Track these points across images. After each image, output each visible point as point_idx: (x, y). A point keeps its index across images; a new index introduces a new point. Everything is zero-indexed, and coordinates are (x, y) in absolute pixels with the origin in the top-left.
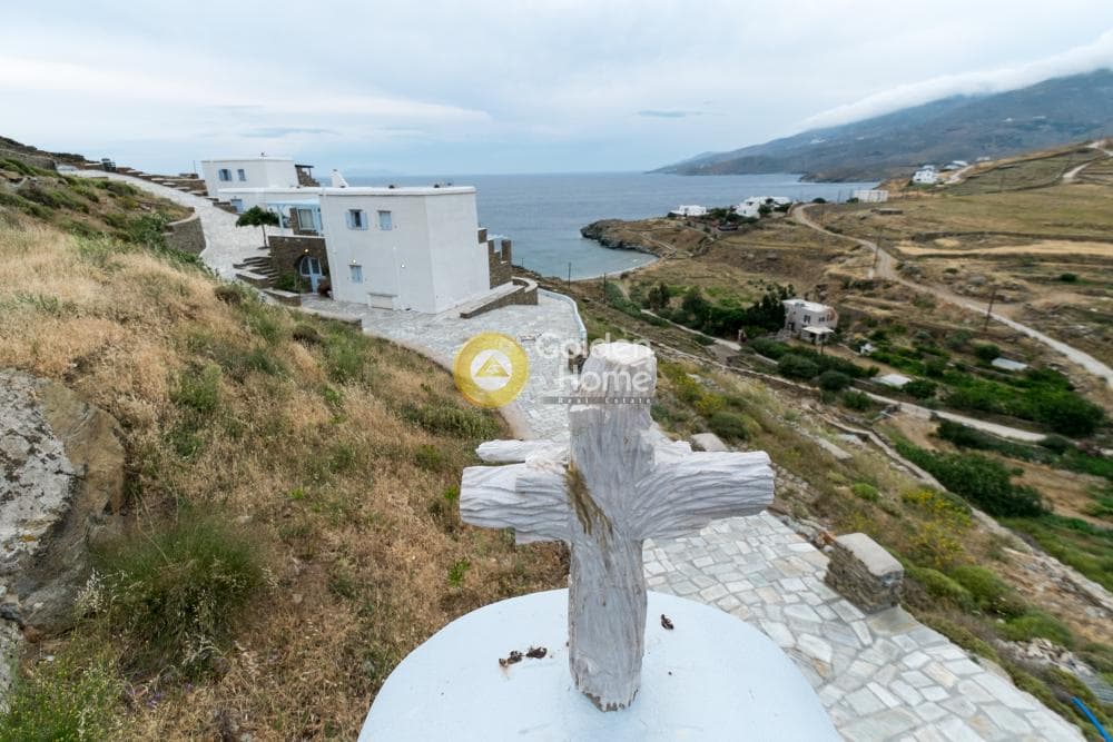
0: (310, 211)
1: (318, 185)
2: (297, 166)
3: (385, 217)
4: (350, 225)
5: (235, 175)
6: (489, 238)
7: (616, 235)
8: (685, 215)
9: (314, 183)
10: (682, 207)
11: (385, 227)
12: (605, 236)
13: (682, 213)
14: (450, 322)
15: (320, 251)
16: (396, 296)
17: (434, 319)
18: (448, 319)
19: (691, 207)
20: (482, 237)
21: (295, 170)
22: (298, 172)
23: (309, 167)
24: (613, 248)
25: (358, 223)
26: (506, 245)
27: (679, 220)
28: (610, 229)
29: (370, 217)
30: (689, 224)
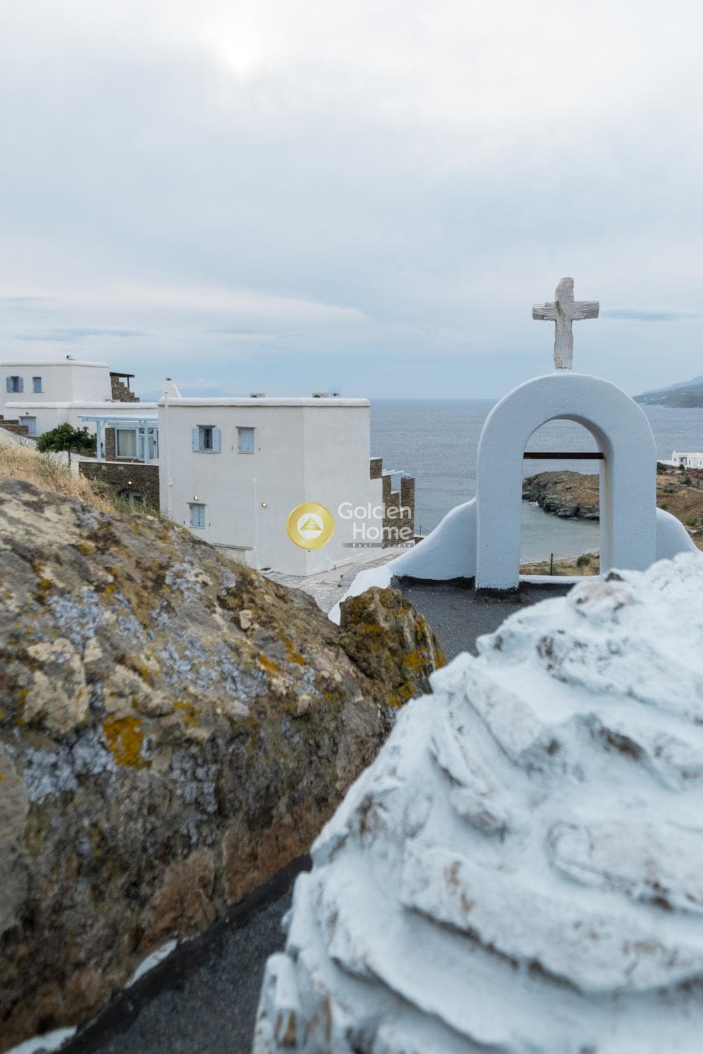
0: (133, 432)
1: (137, 400)
2: (112, 374)
3: (246, 435)
4: (197, 448)
5: (28, 385)
6: (385, 473)
7: (569, 497)
8: (682, 467)
9: (132, 398)
10: (676, 455)
11: (245, 450)
12: (551, 497)
13: (677, 464)
14: (326, 588)
15: (148, 484)
16: (251, 549)
17: (304, 582)
18: (323, 583)
19: (690, 456)
20: (376, 468)
21: (109, 379)
22: (113, 383)
23: (128, 376)
24: (565, 517)
25: (208, 444)
26: (407, 485)
27: (672, 474)
28: (559, 487)
29: (226, 436)
30: (688, 482)
